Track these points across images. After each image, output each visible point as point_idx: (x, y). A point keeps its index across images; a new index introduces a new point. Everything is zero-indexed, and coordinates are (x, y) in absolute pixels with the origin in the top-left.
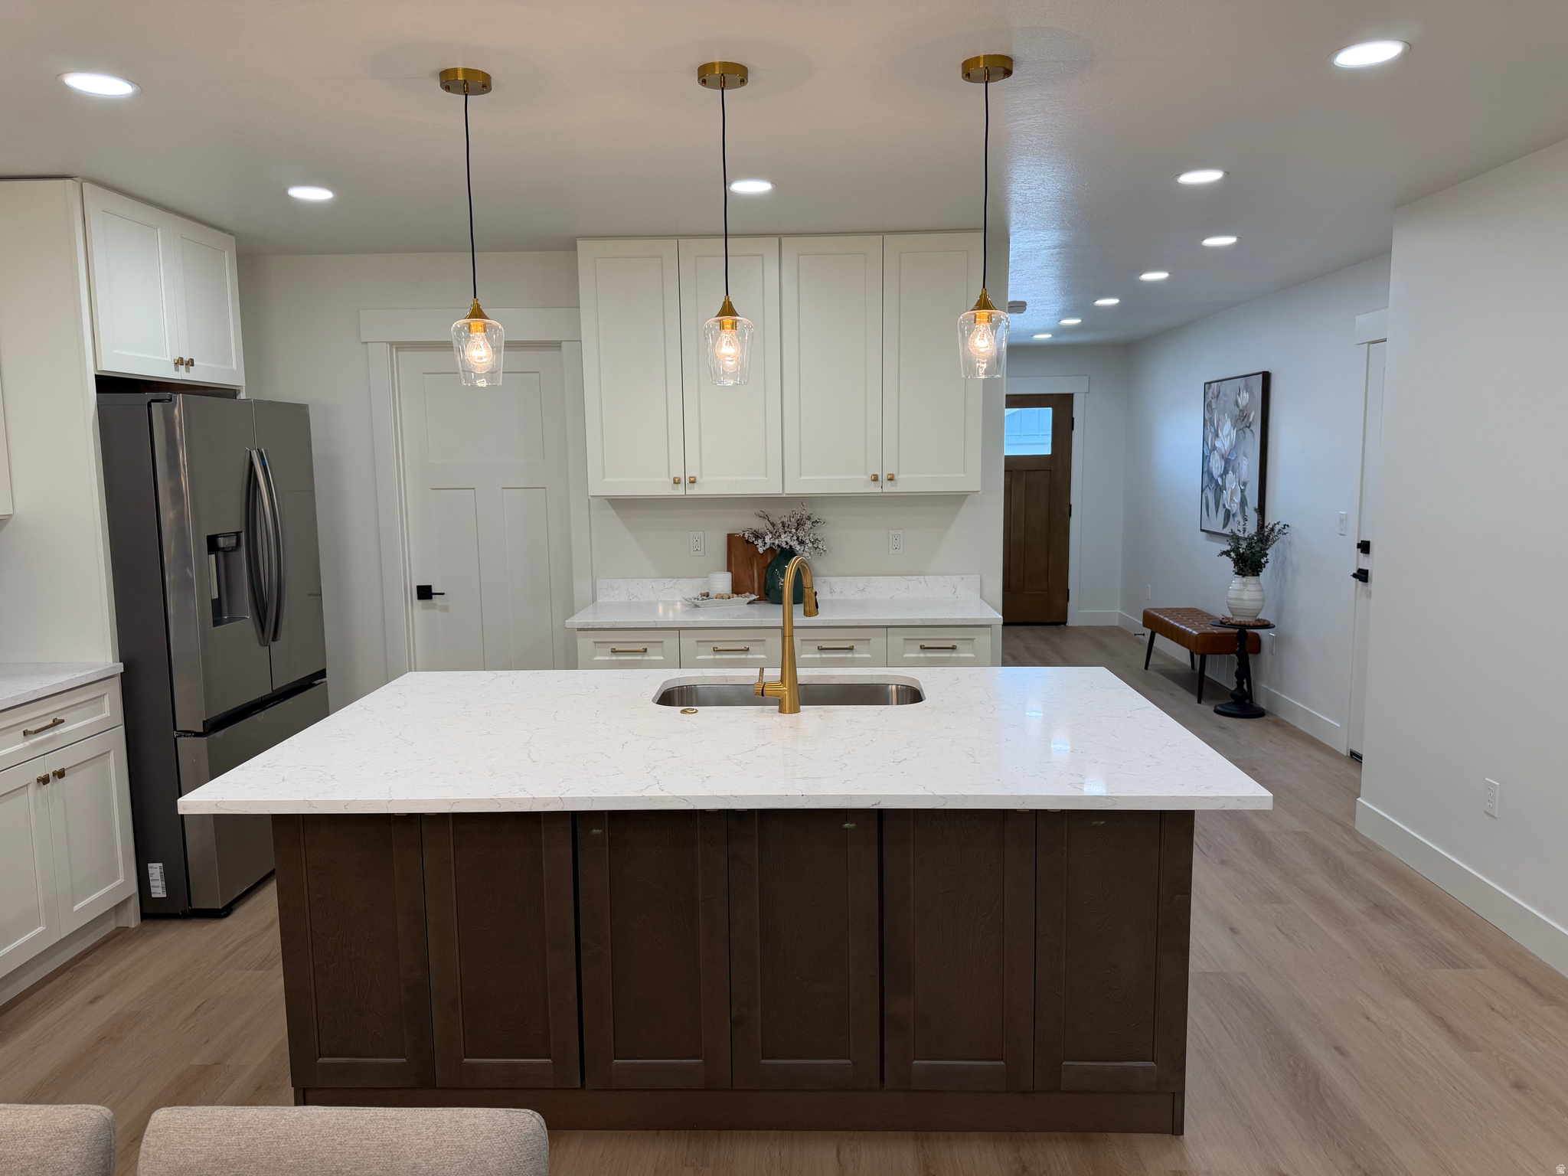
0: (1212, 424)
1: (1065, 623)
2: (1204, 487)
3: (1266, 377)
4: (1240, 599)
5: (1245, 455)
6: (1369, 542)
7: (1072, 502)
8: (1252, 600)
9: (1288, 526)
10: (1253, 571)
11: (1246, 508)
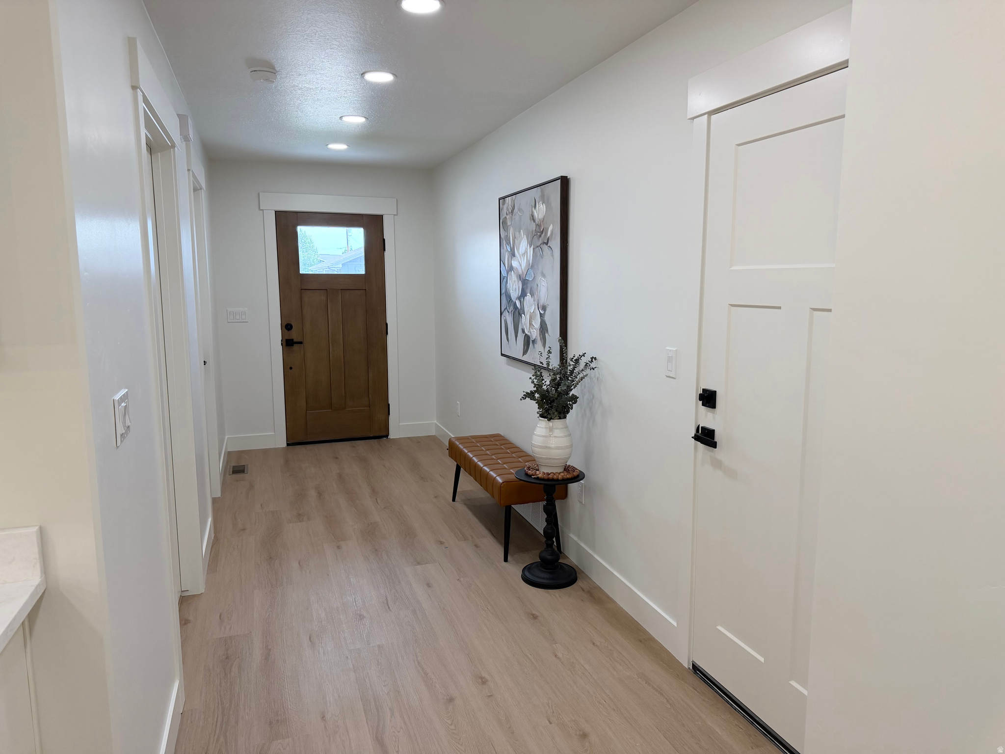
0: (508, 243)
1: (387, 436)
2: (503, 310)
3: (565, 182)
4: (547, 447)
5: (543, 275)
6: (715, 392)
7: (389, 321)
8: (558, 448)
9: (595, 359)
10: (560, 413)
11: (546, 335)
